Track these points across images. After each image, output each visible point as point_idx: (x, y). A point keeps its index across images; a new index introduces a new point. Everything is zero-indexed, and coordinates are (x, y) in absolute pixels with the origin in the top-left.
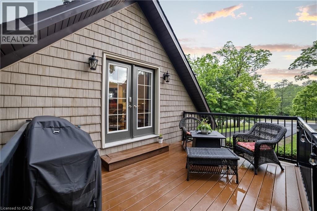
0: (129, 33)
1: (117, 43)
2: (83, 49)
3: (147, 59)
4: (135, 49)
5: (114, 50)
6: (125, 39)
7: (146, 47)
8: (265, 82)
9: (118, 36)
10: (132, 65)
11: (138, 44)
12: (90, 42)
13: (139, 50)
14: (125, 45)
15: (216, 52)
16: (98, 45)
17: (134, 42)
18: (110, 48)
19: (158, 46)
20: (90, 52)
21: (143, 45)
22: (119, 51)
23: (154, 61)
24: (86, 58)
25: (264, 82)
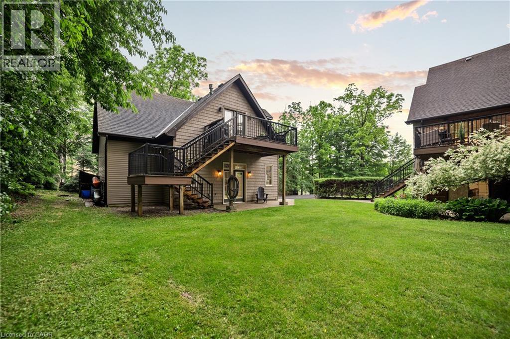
0: (232, 98)
1: (228, 102)
2: (217, 105)
3: (241, 109)
4: (235, 104)
5: (227, 105)
6: (231, 100)
7: (240, 103)
8: (401, 136)
9: (228, 99)
10: (233, 111)
11: (236, 102)
12: (219, 103)
13: (237, 105)
14: (231, 103)
15: (337, 98)
16: (222, 103)
17: (234, 101)
18: (225, 104)
19: (246, 102)
20: (220, 106)
21: (238, 102)
22: (229, 105)
23: (243, 109)
24: (218, 108)
25: (399, 136)
